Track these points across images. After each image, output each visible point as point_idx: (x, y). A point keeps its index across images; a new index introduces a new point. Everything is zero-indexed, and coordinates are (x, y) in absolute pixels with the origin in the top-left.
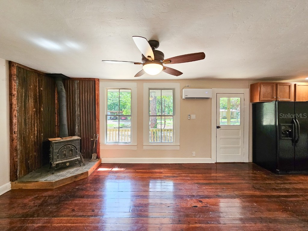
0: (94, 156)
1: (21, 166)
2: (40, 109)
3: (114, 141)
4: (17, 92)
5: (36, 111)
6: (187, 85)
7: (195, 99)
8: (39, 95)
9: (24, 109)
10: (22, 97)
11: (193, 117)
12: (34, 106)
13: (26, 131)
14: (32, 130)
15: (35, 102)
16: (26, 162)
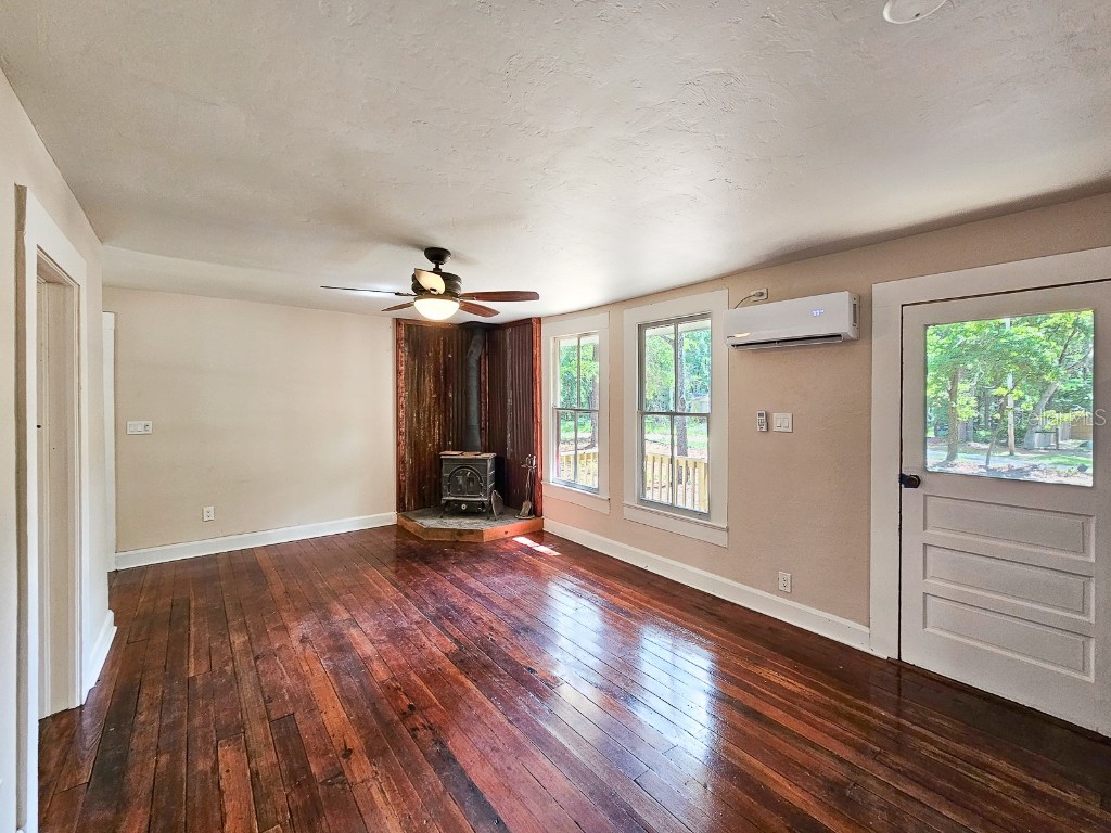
0: (527, 506)
1: (410, 491)
2: (446, 394)
3: (565, 478)
4: (406, 365)
5: (438, 399)
6: (754, 292)
7: (772, 346)
8: (445, 370)
9: (417, 395)
10: (413, 374)
11: (781, 421)
12: (435, 388)
13: (419, 432)
14: (430, 431)
15: (437, 381)
16: (419, 487)
